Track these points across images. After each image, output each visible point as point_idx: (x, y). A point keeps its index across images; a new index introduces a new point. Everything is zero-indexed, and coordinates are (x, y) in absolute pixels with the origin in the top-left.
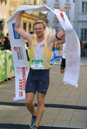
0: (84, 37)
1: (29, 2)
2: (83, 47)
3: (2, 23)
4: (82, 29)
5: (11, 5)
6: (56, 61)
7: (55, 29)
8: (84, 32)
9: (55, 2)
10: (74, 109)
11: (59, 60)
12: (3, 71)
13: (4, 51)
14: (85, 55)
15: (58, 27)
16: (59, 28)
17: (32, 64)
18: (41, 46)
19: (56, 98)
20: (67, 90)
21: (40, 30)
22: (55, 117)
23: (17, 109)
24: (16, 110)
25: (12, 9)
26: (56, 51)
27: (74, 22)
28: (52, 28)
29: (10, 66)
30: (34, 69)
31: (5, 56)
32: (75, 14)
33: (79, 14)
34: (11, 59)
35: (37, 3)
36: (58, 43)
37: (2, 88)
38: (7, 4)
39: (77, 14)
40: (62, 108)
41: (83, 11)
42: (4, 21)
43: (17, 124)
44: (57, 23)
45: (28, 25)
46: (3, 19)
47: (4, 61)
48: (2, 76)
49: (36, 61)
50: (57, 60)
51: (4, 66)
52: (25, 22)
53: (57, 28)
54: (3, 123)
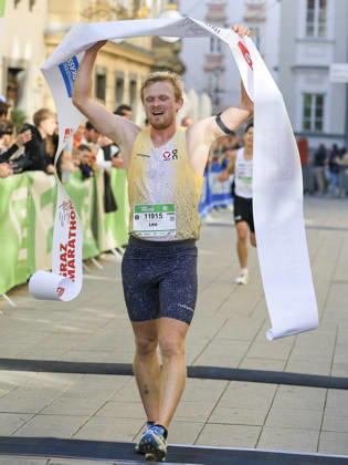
0: (313, 126)
2: (311, 159)
4: (308, 97)
5: (50, 11)
6: (214, 211)
7: (210, 96)
8: (313, 107)
10: (276, 385)
11: (224, 206)
12: (23, 247)
13: (24, 174)
15: (221, 87)
16: (223, 91)
17: (137, 218)
18: (167, 155)
20: (250, 315)
21: (163, 103)
22: (207, 413)
23: (72, 383)
24: (67, 388)
25: (56, 24)
27: (276, 69)
28: (199, 93)
29: (46, 230)
30: (143, 235)
31: (29, 193)
32: (282, 40)
33: (297, 41)
34: (51, 205)
36: (220, 148)
37: (16, 309)
39: (288, 40)
40: (230, 379)
41: (310, 30)
42: (24, 66)
43: (68, 437)
44: (217, 76)
45: (110, 82)
46: (22, 61)
47: (23, 213)
48: (19, 266)
49: (149, 207)
50: (215, 207)
51: (25, 230)
52: (101, 72)
53: (217, 91)
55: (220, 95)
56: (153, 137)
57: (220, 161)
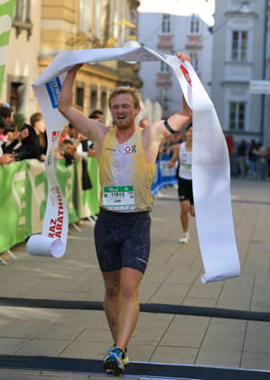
0: (237, 126)
1: (90, 31)
3: (20, 88)
4: (233, 105)
5: (42, 41)
6: (164, 189)
7: (161, 104)
8: (237, 112)
9: (160, 32)
11: (171, 185)
12: (22, 215)
13: (23, 162)
14: (239, 172)
15: (169, 97)
16: (170, 100)
17: (106, 196)
18: (128, 149)
19: (161, 288)
20: (190, 266)
21: (125, 110)
23: (58, 316)
24: (55, 320)
25: (47, 50)
26: (162, 163)
27: (210, 84)
28: (153, 101)
29: (39, 203)
30: (110, 209)
31: (27, 175)
32: (214, 64)
33: (225, 63)
34: (43, 184)
35: (112, 35)
36: (169, 142)
37: (17, 261)
38: (31, 38)
39: (218, 64)
40: (175, 314)
41: (235, 55)
42: (24, 81)
43: (56, 356)
44: (166, 89)
45: (87, 93)
46: (21, 77)
47: (23, 190)
48: (19, 229)
49: (115, 188)
50: (165, 186)
51: (24, 203)
52: (80, 86)
53: (166, 100)
54: (19, 353)
55: (169, 103)
56: (118, 136)
57: (168, 152)
